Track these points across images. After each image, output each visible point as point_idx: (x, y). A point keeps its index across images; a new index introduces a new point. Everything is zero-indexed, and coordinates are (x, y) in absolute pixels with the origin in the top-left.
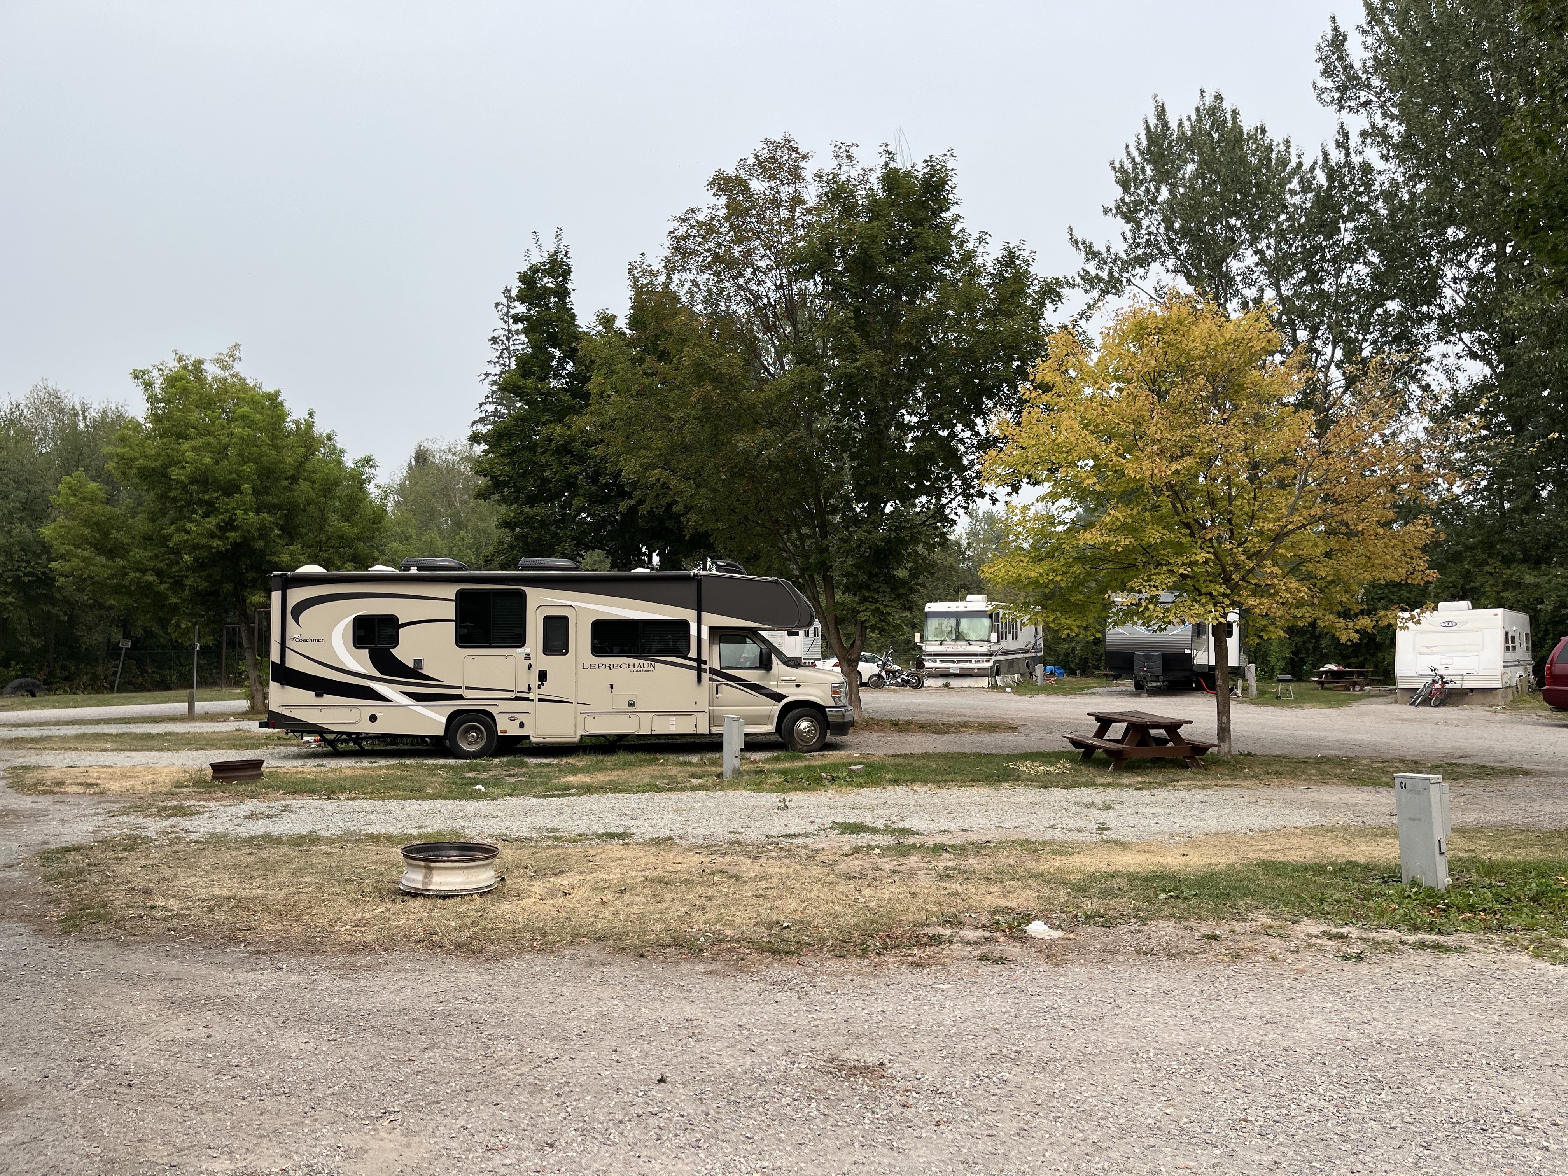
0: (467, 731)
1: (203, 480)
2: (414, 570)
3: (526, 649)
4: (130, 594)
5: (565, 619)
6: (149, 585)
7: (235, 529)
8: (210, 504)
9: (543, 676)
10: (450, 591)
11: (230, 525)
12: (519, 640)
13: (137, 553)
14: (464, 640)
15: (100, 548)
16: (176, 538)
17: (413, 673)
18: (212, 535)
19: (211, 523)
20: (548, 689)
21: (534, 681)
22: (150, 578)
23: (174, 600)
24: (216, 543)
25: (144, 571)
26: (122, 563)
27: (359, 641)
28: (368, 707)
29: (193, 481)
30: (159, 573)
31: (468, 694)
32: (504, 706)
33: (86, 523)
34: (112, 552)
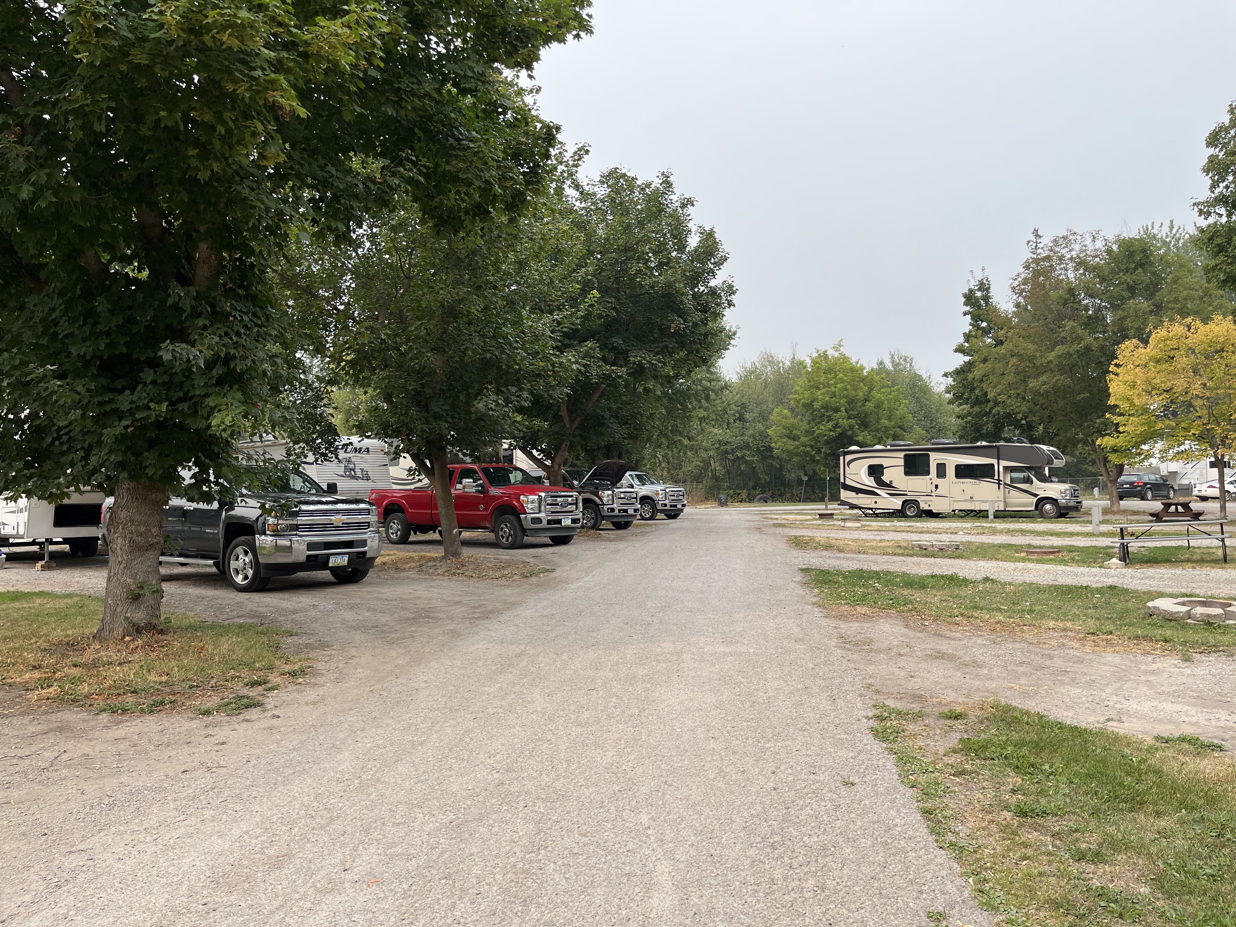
0: (910, 508)
1: (826, 407)
2: (889, 447)
3: (930, 476)
4: (801, 456)
5: (945, 464)
6: (808, 452)
7: (840, 427)
8: (829, 416)
9: (937, 487)
10: (902, 455)
11: (836, 426)
12: (928, 473)
13: (803, 439)
14: (907, 473)
15: (789, 437)
16: (817, 432)
17: (889, 486)
18: (831, 430)
19: (830, 425)
20: (939, 492)
21: (934, 489)
22: (808, 449)
23: (818, 458)
24: (832, 433)
25: (805, 446)
26: (797, 443)
27: (870, 474)
28: (874, 498)
29: (822, 407)
30: (812, 447)
31: (909, 493)
32: (923, 498)
33: (784, 427)
34: (795, 438)
